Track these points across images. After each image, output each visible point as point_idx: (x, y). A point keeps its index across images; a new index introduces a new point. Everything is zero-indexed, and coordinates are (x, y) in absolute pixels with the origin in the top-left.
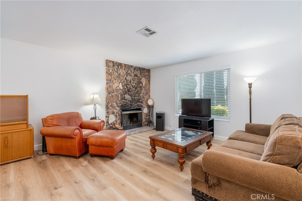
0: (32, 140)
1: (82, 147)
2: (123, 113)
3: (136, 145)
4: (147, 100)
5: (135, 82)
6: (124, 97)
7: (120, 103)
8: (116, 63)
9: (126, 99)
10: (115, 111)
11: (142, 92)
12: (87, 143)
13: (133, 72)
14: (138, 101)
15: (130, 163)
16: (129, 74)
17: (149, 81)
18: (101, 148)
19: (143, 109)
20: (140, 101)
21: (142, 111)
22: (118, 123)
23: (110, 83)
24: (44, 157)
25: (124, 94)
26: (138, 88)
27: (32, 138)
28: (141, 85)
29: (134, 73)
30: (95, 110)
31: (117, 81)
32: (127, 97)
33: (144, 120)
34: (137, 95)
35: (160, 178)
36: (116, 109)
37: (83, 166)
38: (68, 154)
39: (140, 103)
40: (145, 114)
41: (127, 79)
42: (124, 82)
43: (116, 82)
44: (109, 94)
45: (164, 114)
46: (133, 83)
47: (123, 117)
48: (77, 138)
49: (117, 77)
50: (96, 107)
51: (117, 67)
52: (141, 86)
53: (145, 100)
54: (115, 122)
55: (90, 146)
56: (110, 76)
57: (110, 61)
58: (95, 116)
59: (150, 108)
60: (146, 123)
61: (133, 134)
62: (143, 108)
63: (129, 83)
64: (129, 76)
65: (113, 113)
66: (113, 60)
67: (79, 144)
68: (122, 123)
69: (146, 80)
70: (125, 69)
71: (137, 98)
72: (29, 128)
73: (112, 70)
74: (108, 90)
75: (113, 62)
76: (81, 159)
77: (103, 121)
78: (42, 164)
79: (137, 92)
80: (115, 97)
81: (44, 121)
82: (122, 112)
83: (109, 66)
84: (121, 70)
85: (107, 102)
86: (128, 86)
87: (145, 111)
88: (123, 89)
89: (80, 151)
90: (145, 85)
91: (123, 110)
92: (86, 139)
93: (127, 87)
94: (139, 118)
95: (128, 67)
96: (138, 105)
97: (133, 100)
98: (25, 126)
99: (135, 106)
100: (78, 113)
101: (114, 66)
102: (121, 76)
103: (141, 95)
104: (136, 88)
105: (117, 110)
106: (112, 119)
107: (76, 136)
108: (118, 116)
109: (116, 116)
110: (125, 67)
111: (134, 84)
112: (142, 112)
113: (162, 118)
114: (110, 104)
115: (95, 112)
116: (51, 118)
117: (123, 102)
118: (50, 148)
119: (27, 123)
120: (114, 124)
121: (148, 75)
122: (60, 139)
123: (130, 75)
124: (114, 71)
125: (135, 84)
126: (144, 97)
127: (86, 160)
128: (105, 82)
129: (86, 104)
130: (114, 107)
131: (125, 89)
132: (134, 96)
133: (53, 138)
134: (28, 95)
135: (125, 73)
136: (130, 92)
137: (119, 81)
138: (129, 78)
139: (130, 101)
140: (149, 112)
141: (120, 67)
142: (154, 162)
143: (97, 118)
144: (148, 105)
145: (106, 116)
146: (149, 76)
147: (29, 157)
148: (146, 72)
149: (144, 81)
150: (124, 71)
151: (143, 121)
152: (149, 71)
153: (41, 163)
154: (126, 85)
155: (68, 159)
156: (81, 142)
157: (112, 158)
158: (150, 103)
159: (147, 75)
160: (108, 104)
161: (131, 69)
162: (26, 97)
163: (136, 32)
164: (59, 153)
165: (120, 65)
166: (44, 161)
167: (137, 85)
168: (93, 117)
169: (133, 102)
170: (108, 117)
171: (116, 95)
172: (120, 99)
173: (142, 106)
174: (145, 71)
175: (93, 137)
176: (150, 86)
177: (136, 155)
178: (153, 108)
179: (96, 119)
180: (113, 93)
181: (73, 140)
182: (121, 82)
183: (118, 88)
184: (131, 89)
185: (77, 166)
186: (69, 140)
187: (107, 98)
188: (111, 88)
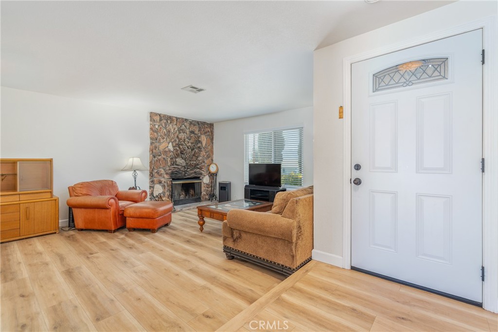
0: (57, 212)
1: (118, 219)
2: (173, 183)
3: (186, 221)
4: (209, 165)
5: (191, 141)
6: (176, 161)
7: (170, 169)
8: (165, 116)
9: (177, 163)
10: (163, 180)
11: (201, 155)
12: (124, 215)
13: (188, 127)
14: (195, 166)
15: (174, 235)
16: (182, 130)
17: (212, 139)
18: (141, 220)
19: (203, 178)
20: (198, 167)
21: (201, 180)
22: (166, 195)
23: (156, 142)
24: (72, 233)
25: (176, 158)
26: (195, 150)
27: (57, 209)
28: (199, 145)
29: (189, 129)
30: (135, 178)
31: (165, 140)
32: (180, 161)
33: (204, 193)
34: (194, 158)
35: (201, 246)
36: (164, 177)
37: (119, 239)
38: (101, 228)
39: (198, 170)
40: (205, 185)
41: (180, 137)
42: (175, 141)
43: (163, 142)
44: (154, 157)
45: (229, 185)
46: (188, 142)
47: (174, 187)
48: (112, 209)
49: (165, 135)
50: (136, 174)
51: (165, 121)
52: (199, 147)
53: (206, 165)
54: (162, 195)
55: (127, 218)
56: (155, 134)
57: (156, 114)
58: (135, 185)
59: (213, 176)
60: (207, 197)
61: (186, 210)
62: (203, 176)
63: (183, 143)
64: (182, 134)
65: (160, 182)
66: (160, 113)
67: (115, 216)
68: (172, 196)
69: (207, 138)
70: (176, 124)
71: (195, 162)
72: (54, 198)
73: (159, 126)
74: (153, 152)
75: (160, 115)
76: (117, 234)
77: (145, 192)
78: (71, 238)
79: (194, 155)
80: (162, 161)
81: (71, 190)
82: (172, 181)
83: (154, 121)
84: (171, 126)
85: (151, 168)
86: (181, 147)
87: (206, 180)
88: (174, 151)
89: (116, 224)
90: (206, 144)
91: (173, 179)
92: (123, 211)
93: (179, 148)
94: (197, 191)
95: (182, 121)
96: (195, 173)
97: (188, 166)
98: (49, 195)
99: (191, 173)
100: (112, 181)
101: (161, 120)
102: (171, 134)
103: (200, 158)
104: (192, 150)
105: (166, 178)
106: (158, 190)
107: (111, 206)
108: (166, 186)
109: (164, 186)
110: (177, 121)
111: (190, 144)
112: (201, 182)
113: (227, 190)
114: (155, 171)
115: (135, 181)
116: (79, 186)
117: (174, 168)
118: (79, 222)
119: (51, 192)
120: (161, 197)
121: (210, 131)
122: (91, 210)
123: (184, 132)
124: (161, 126)
125: (192, 143)
126: (204, 162)
127: (123, 234)
128: (149, 141)
129: (123, 170)
130: (161, 175)
131: (177, 151)
132: (190, 161)
133: (83, 209)
134: (52, 159)
135: (176, 129)
136: (184, 154)
137: (168, 140)
138: (182, 136)
139: (184, 167)
140: (212, 182)
141: (169, 122)
142: (201, 234)
143: (138, 188)
144: (210, 173)
145: (150, 187)
146: (212, 132)
147: (54, 232)
148: (207, 128)
149: (204, 140)
150: (175, 126)
151: (202, 194)
152: (211, 125)
153: (69, 237)
154: (178, 145)
155: (101, 233)
156: (117, 214)
157: (153, 231)
158: (213, 169)
159: (208, 132)
160: (152, 170)
161: (186, 124)
162: (51, 161)
163: (182, 89)
164: (90, 227)
165: (169, 119)
166: (72, 235)
167: (194, 146)
168: (132, 187)
169: (188, 168)
170: (153, 187)
171: (164, 158)
172: (169, 164)
173: (201, 174)
174: (206, 126)
175: (131, 207)
176: (212, 147)
177: (183, 229)
178: (216, 176)
179: (136, 189)
180: (159, 156)
181: (108, 211)
182: (170, 141)
183: (167, 149)
184: (185, 150)
185: (113, 239)
186: (103, 211)
187: (151, 162)
188: (157, 149)
